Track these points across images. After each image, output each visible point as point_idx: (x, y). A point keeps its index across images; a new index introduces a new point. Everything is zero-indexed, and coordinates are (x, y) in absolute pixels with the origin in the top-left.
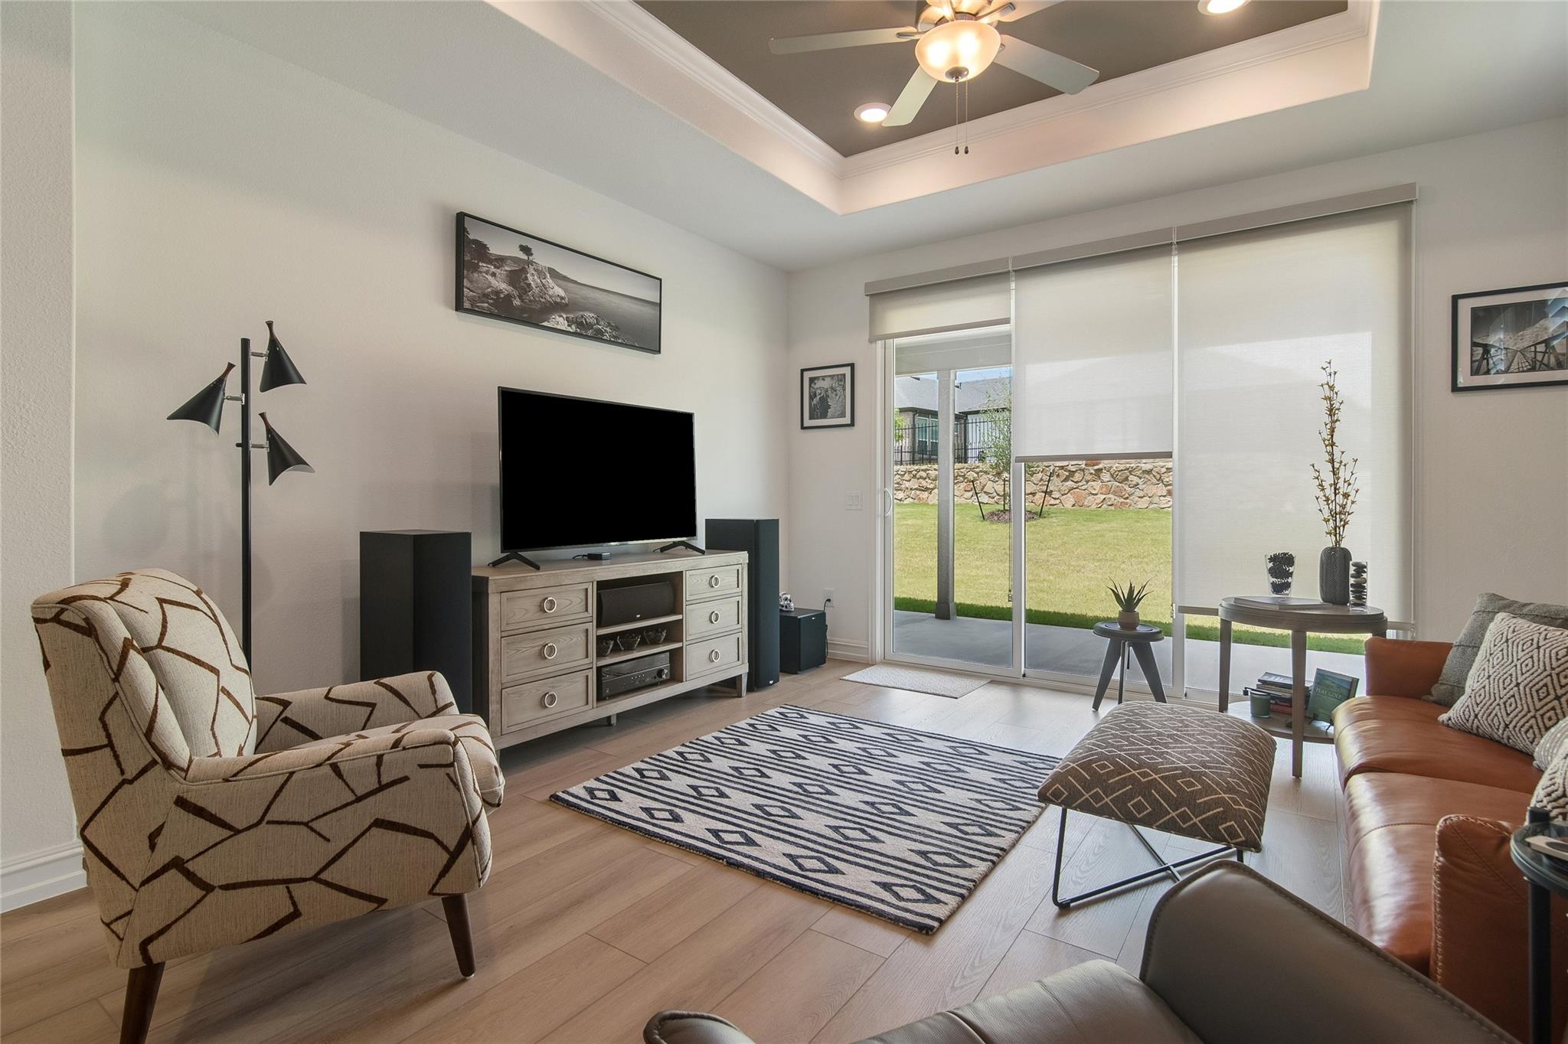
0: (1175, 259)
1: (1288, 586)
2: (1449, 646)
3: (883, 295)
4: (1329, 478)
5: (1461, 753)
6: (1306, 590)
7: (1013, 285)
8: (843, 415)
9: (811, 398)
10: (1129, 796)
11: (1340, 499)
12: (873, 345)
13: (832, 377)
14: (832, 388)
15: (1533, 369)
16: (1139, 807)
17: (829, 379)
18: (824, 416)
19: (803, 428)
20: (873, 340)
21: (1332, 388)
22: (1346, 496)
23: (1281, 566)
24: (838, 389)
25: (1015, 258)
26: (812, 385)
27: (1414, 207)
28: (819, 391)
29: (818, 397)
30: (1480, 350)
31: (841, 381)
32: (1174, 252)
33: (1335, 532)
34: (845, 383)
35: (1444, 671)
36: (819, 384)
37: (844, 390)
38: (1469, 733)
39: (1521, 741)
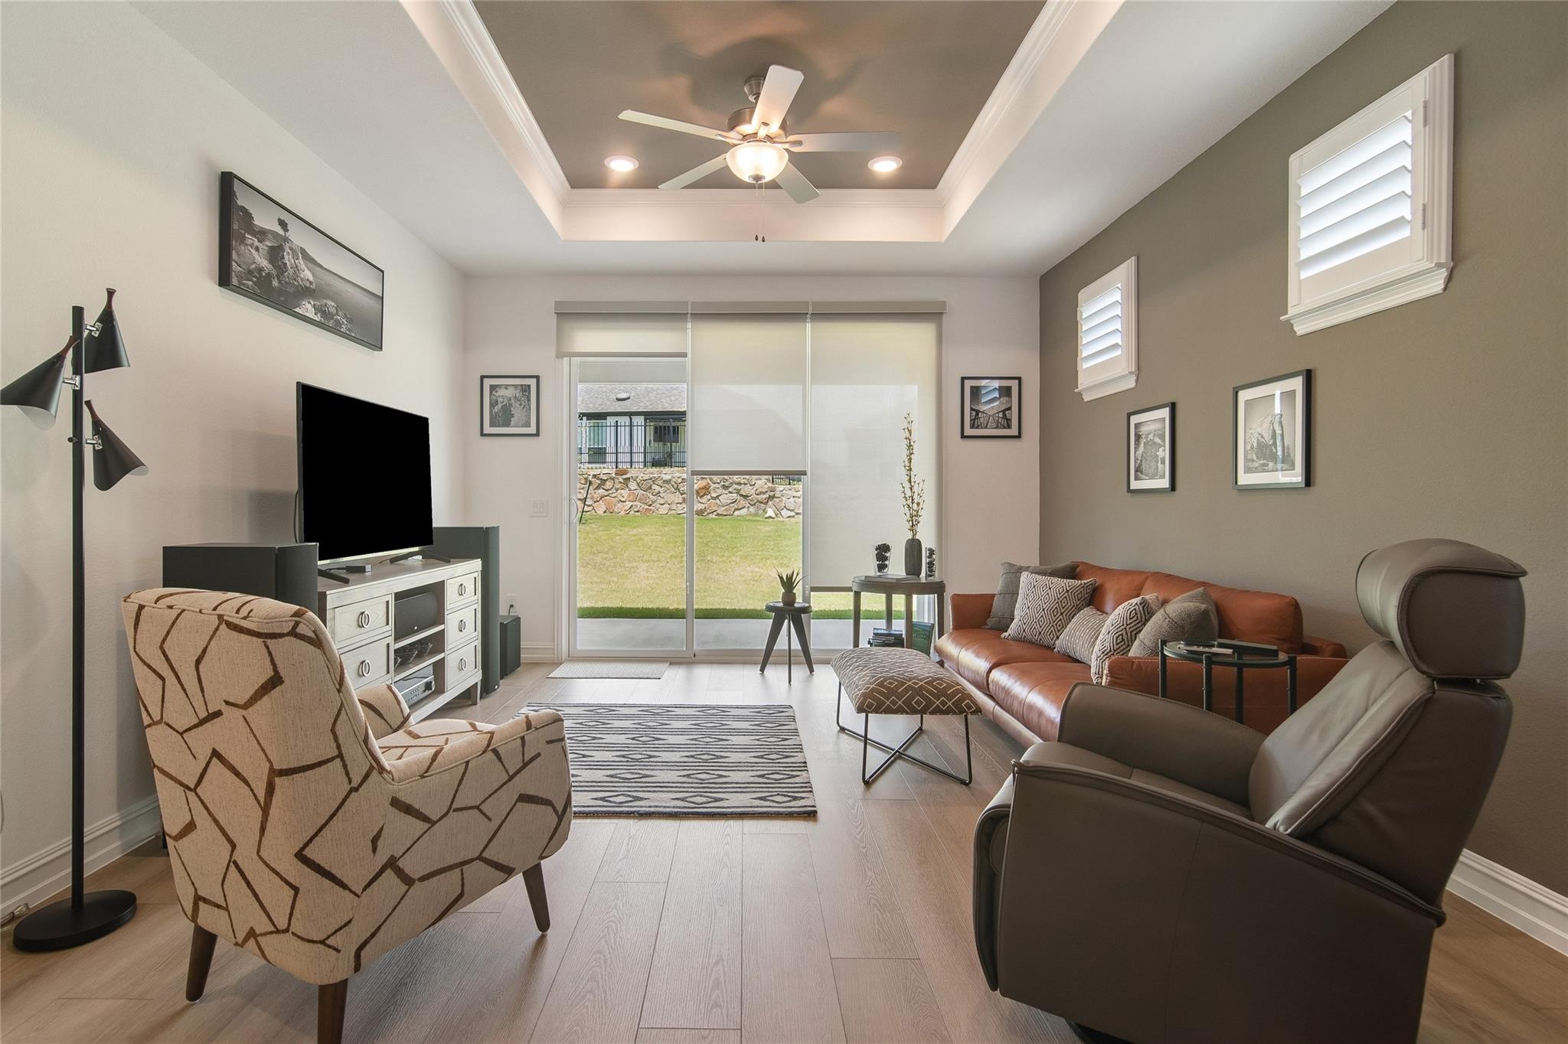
0: (808, 325)
1: (886, 566)
2: (994, 595)
3: (569, 315)
4: (909, 493)
5: (1016, 650)
6: (897, 568)
7: (689, 325)
8: (528, 425)
9: (492, 405)
10: (912, 698)
11: (915, 506)
12: (560, 360)
13: (515, 386)
14: (515, 397)
15: (997, 428)
16: (918, 703)
17: (513, 388)
18: (507, 424)
19: (482, 434)
20: (560, 355)
21: (910, 431)
22: (918, 504)
23: (882, 552)
24: (523, 399)
25: (693, 303)
26: (494, 393)
27: (945, 317)
28: (500, 399)
29: (500, 405)
30: (974, 413)
31: (525, 391)
32: (809, 320)
33: (912, 528)
34: (530, 393)
35: (993, 609)
36: (501, 392)
37: (529, 400)
38: (1020, 640)
39: (1047, 640)
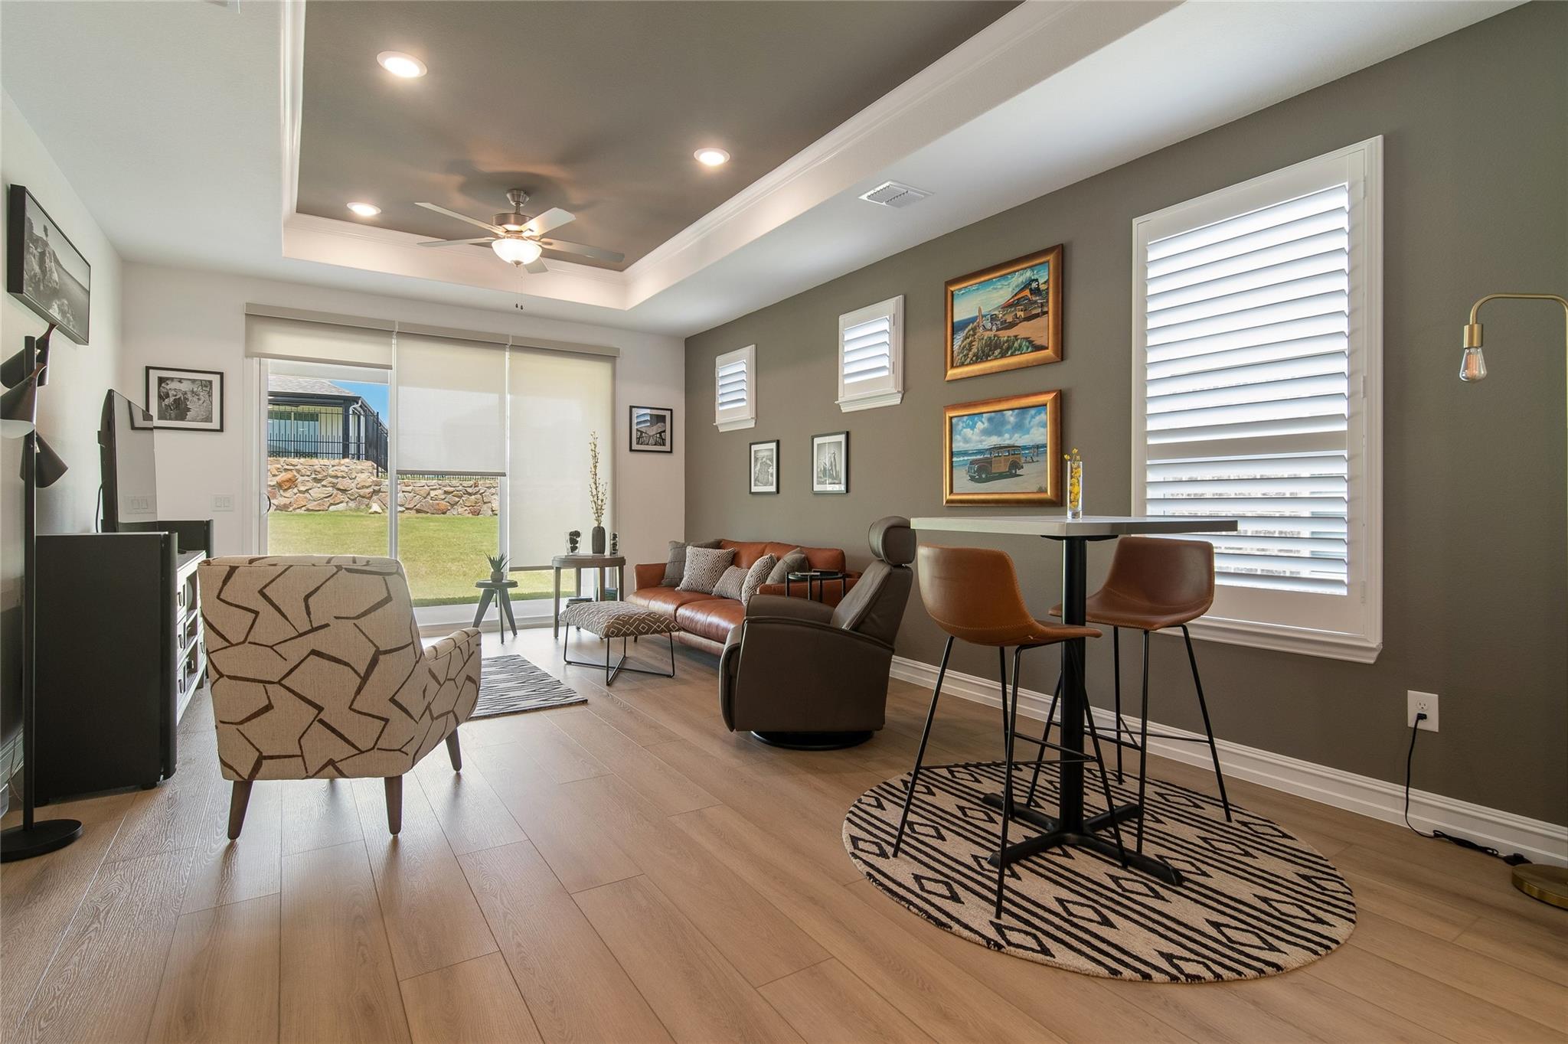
0: (507, 354)
1: (577, 548)
2: (665, 564)
3: (259, 317)
4: (595, 493)
5: (689, 596)
6: (585, 548)
7: (394, 341)
8: (209, 419)
9: (162, 397)
10: (639, 625)
11: (600, 502)
12: (249, 360)
13: (194, 381)
14: (193, 392)
15: (655, 445)
16: (643, 628)
17: (189, 382)
18: (183, 418)
20: (249, 355)
21: (595, 445)
22: (602, 501)
23: (574, 537)
24: (202, 394)
26: (163, 385)
27: (618, 360)
28: (171, 393)
29: (172, 399)
30: (639, 433)
31: (206, 387)
32: (508, 349)
33: (598, 519)
34: (211, 388)
35: (666, 573)
36: (172, 385)
37: (210, 395)
38: (686, 590)
39: (707, 589)
